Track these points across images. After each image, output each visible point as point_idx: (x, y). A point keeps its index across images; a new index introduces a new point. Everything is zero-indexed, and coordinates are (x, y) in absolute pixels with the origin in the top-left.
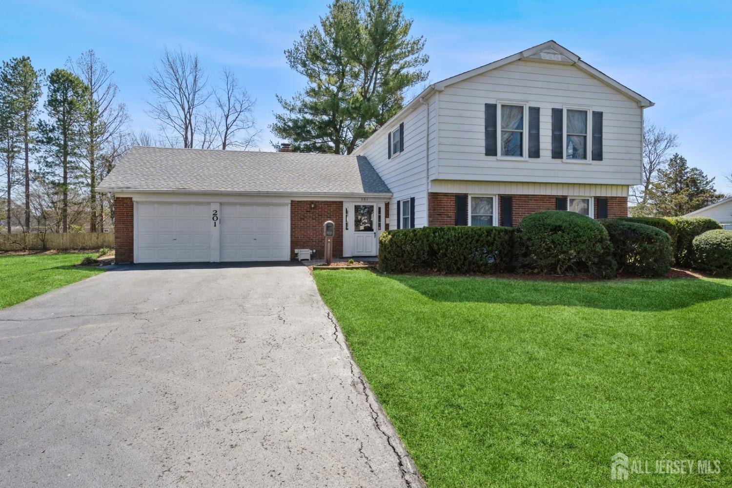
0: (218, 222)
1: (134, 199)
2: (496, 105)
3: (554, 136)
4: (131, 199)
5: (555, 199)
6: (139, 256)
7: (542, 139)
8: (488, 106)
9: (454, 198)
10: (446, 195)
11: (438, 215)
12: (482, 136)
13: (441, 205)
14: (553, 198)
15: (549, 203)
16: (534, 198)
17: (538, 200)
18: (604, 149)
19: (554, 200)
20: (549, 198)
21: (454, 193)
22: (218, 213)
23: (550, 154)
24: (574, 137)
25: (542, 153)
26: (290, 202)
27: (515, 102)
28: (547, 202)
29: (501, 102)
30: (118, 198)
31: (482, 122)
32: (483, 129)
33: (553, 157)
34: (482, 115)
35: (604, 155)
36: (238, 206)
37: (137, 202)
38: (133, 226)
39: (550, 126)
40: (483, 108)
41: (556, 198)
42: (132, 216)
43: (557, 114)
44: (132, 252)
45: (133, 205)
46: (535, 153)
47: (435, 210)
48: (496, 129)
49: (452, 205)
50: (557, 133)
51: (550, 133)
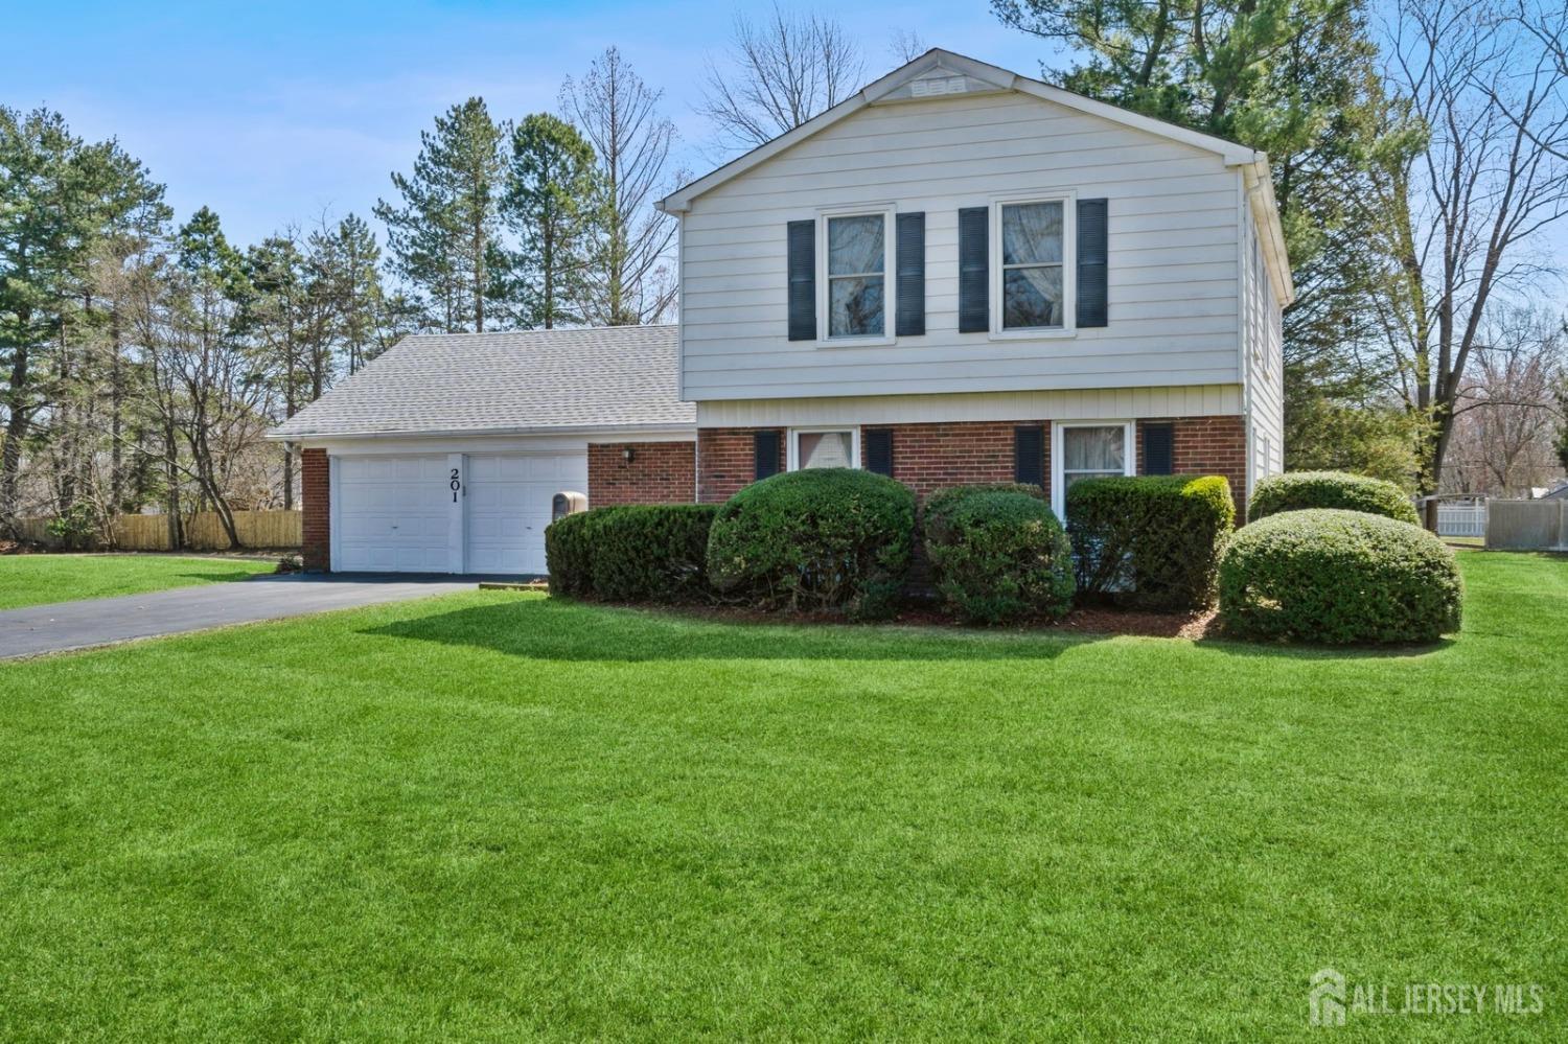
0: (459, 493)
1: (329, 452)
2: (812, 223)
3: (964, 278)
4: (324, 451)
5: (1012, 431)
6: (340, 559)
7: (931, 288)
8: (793, 227)
9: (750, 439)
10: (733, 431)
11: (716, 476)
12: (783, 297)
13: (723, 455)
14: (1006, 428)
15: (995, 440)
16: (951, 429)
17: (964, 435)
18: (1113, 295)
19: (1009, 435)
20: (995, 428)
21: (749, 426)
22: (460, 474)
23: (954, 321)
24: (1032, 271)
25: (931, 322)
26: (586, 447)
27: (860, 209)
28: (989, 440)
29: (826, 212)
30: (306, 451)
31: (782, 265)
32: (782, 280)
33: (963, 329)
34: (782, 249)
35: (1113, 313)
36: (498, 459)
37: (338, 458)
38: (328, 502)
39: (953, 254)
40: (783, 233)
41: (1016, 428)
42: (328, 483)
43: (973, 223)
44: (328, 551)
45: (328, 463)
46: (913, 324)
47: (710, 466)
48: (814, 278)
49: (746, 455)
50: (972, 269)
51: (953, 270)
